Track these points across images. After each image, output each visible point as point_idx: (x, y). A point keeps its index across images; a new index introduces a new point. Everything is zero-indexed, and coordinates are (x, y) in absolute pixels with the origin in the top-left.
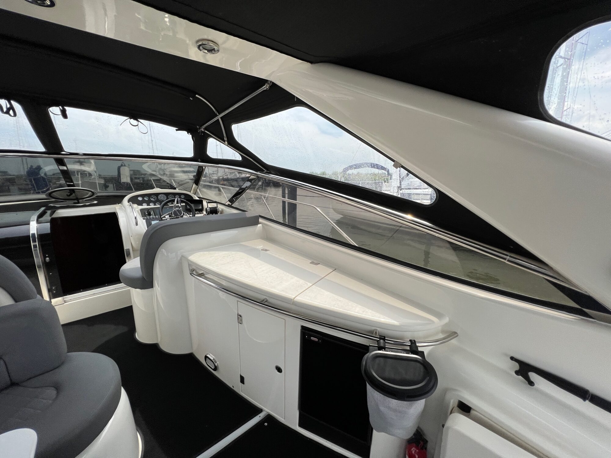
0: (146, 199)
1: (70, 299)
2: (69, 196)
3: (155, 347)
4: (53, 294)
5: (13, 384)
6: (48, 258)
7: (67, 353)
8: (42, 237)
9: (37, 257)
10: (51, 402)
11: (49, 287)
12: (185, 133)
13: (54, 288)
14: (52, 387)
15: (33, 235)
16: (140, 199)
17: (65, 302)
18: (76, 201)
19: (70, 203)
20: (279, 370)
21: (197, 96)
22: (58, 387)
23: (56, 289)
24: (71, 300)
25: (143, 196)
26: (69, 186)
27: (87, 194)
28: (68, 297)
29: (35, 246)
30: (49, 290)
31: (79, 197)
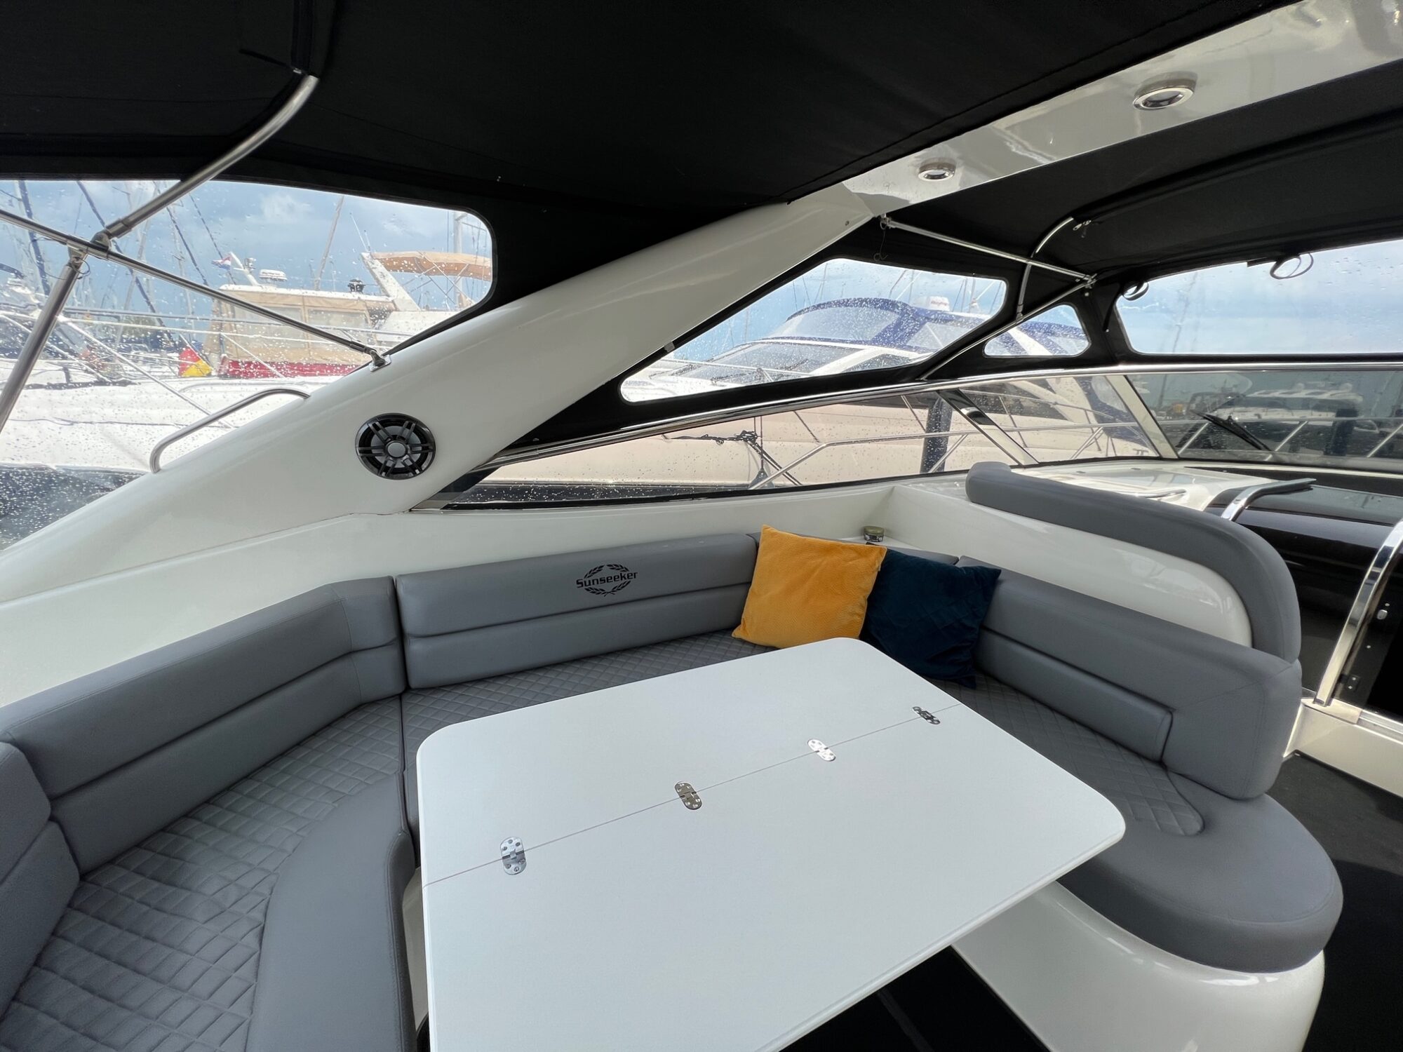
1: (1375, 725)
4: (1346, 689)
5: (1161, 763)
6: (1386, 612)
7: (1266, 793)
9: (1363, 599)
10: (1181, 832)
11: (1347, 673)
13: (1354, 679)
14: (1201, 816)
15: (1387, 550)
17: (1359, 722)
22: (1207, 825)
23: (1357, 685)
24: (1374, 727)
28: (1373, 718)
29: (1374, 576)
30: (1341, 678)
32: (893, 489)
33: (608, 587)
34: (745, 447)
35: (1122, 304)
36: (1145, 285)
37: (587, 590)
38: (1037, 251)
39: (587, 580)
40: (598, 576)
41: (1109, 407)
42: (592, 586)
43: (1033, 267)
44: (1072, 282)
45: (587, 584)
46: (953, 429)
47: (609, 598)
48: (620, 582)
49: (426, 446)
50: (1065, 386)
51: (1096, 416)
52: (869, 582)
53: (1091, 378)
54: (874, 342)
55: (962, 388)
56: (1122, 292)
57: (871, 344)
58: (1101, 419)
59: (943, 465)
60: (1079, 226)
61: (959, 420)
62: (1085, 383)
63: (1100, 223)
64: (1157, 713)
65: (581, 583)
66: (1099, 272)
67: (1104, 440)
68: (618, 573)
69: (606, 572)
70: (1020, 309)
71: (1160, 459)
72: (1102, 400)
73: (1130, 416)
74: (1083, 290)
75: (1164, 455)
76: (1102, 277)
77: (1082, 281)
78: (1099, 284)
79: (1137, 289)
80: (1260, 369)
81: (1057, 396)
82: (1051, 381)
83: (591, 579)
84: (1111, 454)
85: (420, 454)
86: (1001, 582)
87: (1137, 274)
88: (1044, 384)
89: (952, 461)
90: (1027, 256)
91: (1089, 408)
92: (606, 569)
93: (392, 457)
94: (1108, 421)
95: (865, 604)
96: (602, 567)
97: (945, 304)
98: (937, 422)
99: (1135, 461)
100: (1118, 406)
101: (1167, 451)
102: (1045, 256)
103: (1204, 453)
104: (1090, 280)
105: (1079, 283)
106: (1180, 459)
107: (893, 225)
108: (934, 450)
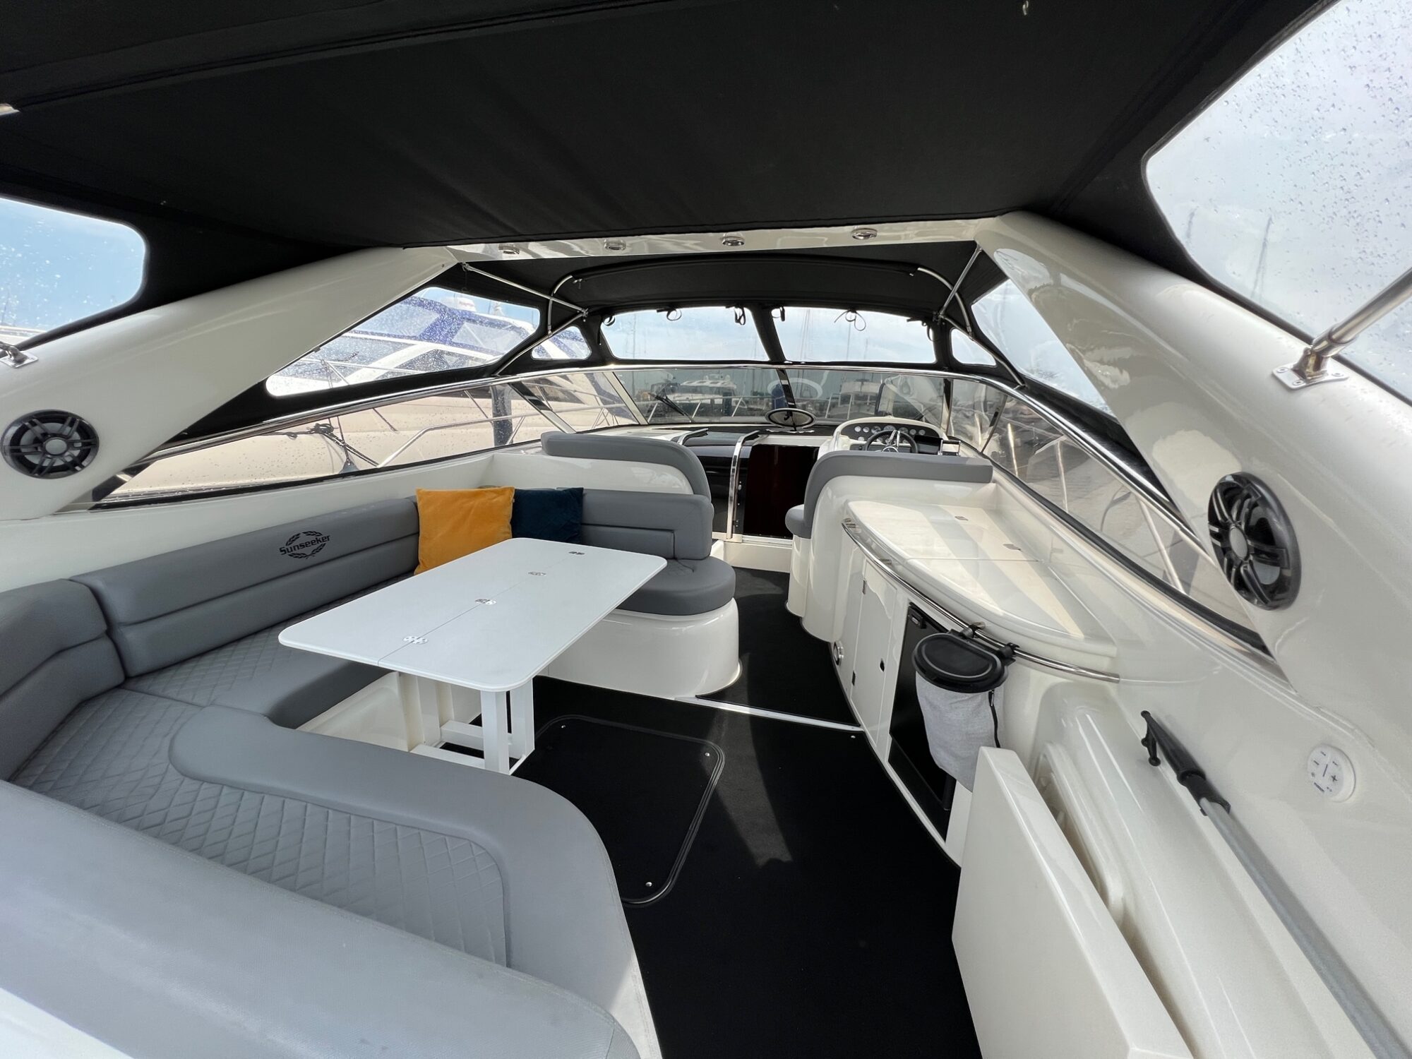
0: (866, 431)
2: (786, 419)
3: (796, 620)
4: (736, 527)
8: (743, 462)
11: (735, 520)
12: (919, 322)
13: (738, 523)
15: (736, 456)
16: (858, 429)
17: (743, 541)
18: (793, 429)
19: (787, 429)
20: (882, 666)
21: (919, 269)
23: (740, 525)
25: (862, 425)
26: (790, 406)
27: (806, 420)
28: (748, 538)
29: (734, 470)
31: (797, 424)
32: (493, 456)
33: (308, 550)
34: (322, 439)
35: (603, 327)
36: (613, 317)
37: (290, 555)
38: (555, 292)
39: (288, 547)
40: (297, 542)
41: (608, 393)
42: (294, 552)
43: (553, 301)
44: (575, 313)
45: (290, 550)
46: (514, 413)
47: (311, 560)
48: (315, 547)
49: (88, 440)
50: (578, 380)
51: (602, 400)
52: (509, 511)
53: (592, 374)
54: (421, 338)
55: (524, 381)
56: (602, 321)
57: (420, 340)
58: (605, 402)
59: (512, 441)
60: (576, 281)
61: (519, 406)
62: (590, 376)
63: (586, 281)
64: (668, 535)
65: (284, 551)
66: (589, 307)
67: (610, 417)
68: (313, 538)
69: (304, 539)
70: (550, 328)
71: (639, 425)
72: (603, 388)
73: (621, 400)
74: (582, 318)
75: (641, 424)
76: (591, 311)
77: (581, 312)
78: (590, 314)
79: (610, 320)
80: (674, 368)
81: (574, 386)
82: (569, 376)
83: (292, 545)
84: (616, 424)
85: (79, 451)
86: (584, 495)
87: (608, 311)
88: (565, 377)
89: (519, 436)
90: (549, 295)
91: (596, 394)
92: (302, 535)
93: (50, 454)
94: (610, 403)
95: (510, 526)
96: (298, 535)
97: (472, 306)
98: (500, 409)
99: (630, 427)
100: (614, 393)
101: (643, 421)
102: (558, 296)
103: (659, 420)
104: (585, 313)
105: (579, 313)
106: (649, 425)
107: (471, 269)
108: (503, 430)
